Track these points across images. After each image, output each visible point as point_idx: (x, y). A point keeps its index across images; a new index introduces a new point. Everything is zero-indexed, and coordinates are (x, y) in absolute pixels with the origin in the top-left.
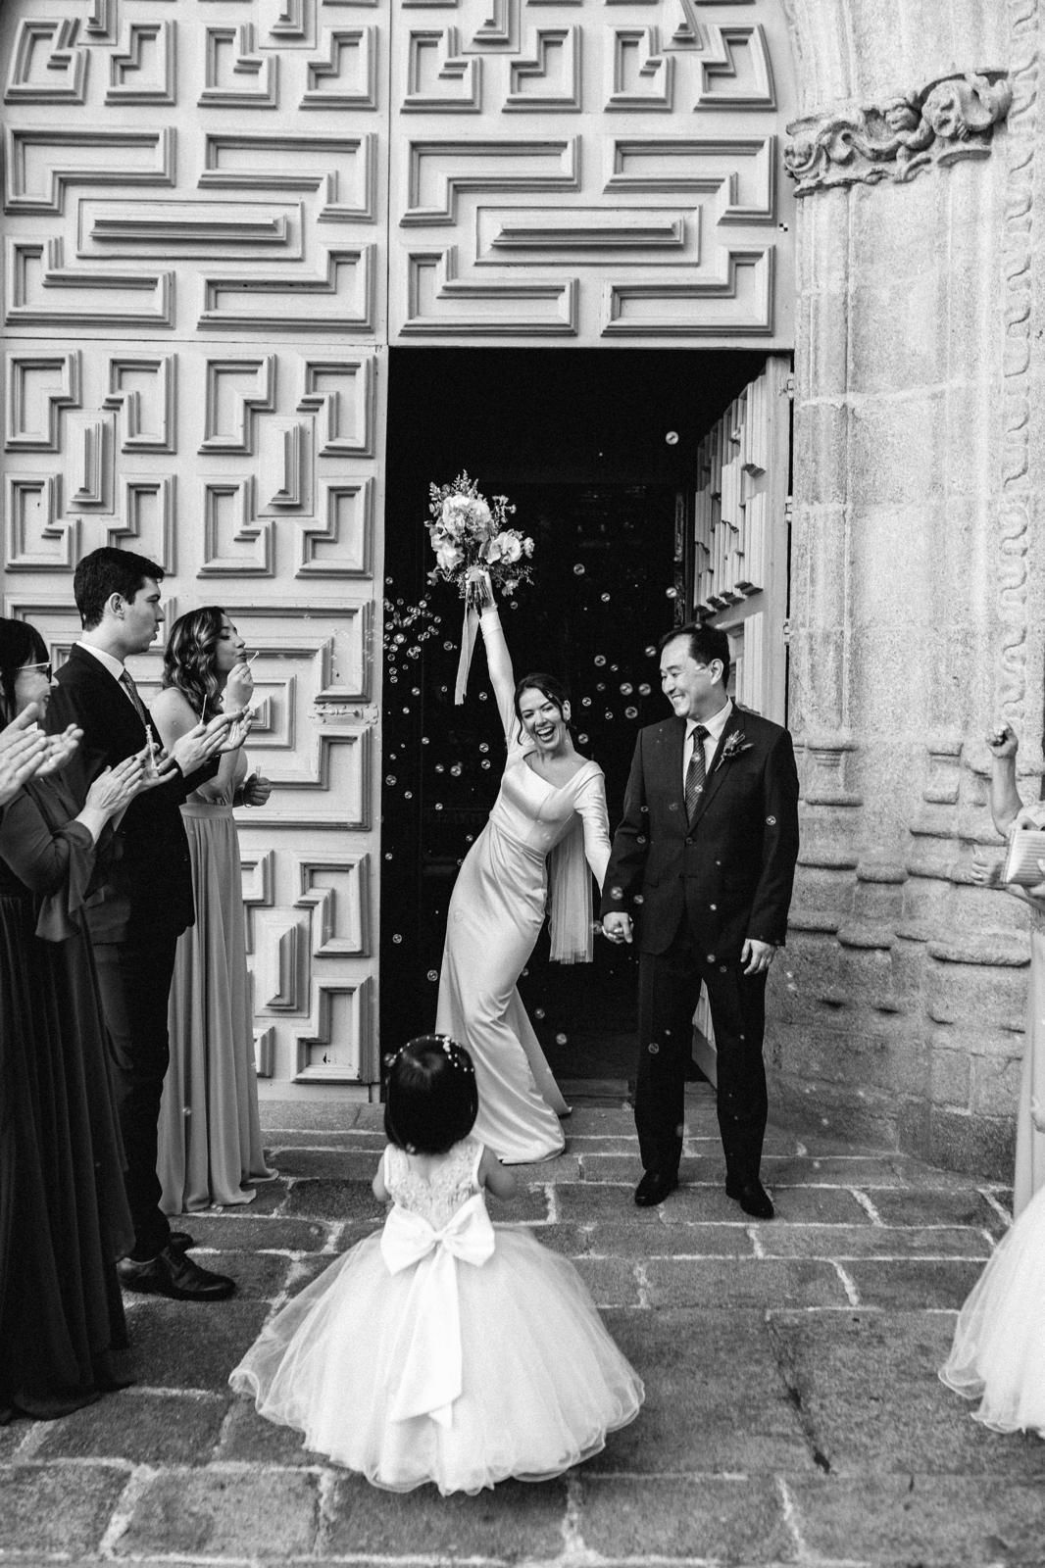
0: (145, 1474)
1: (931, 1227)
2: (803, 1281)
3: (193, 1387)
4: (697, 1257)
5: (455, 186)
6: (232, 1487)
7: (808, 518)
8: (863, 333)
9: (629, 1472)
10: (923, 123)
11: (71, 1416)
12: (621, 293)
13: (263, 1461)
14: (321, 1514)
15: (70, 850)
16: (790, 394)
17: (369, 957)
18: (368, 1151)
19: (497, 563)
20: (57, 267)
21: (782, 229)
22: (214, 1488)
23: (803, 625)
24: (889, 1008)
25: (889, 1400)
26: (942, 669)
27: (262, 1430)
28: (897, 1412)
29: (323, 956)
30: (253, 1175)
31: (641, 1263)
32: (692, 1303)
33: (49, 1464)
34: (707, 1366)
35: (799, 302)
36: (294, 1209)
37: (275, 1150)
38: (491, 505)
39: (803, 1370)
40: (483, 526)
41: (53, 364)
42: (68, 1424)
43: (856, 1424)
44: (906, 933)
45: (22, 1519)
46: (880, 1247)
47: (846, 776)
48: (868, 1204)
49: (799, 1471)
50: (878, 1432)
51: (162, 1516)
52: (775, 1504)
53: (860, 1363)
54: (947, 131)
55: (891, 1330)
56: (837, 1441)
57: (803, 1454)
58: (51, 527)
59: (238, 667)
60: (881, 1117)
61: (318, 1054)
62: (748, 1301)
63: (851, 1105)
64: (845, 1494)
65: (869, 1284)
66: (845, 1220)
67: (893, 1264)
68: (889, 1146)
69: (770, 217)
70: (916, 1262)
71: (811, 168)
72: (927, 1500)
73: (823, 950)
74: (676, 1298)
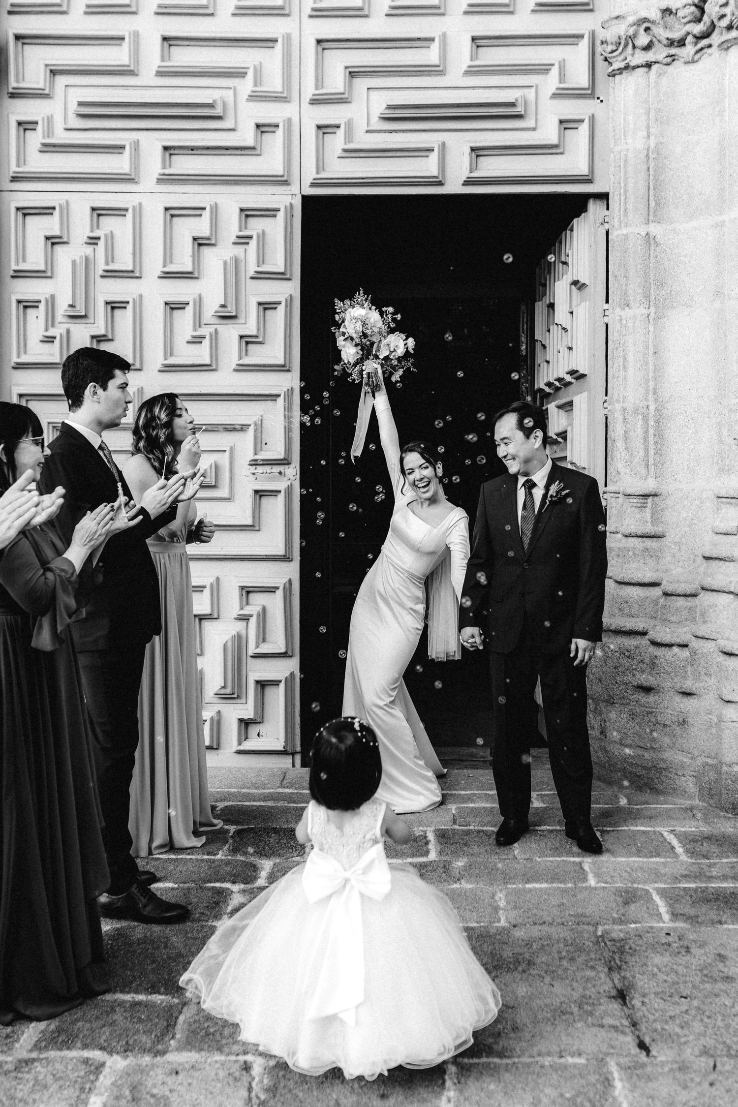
0: (116, 1063)
1: (725, 860)
2: (626, 903)
3: (155, 993)
4: (544, 885)
5: (350, 73)
6: (185, 1073)
7: (621, 320)
8: (661, 178)
9: (493, 1057)
10: (706, 18)
11: (61, 1017)
12: (477, 152)
13: (209, 1051)
14: (253, 1094)
15: (56, 580)
16: (607, 226)
17: (291, 656)
18: (291, 805)
19: (387, 358)
20: (48, 137)
21: (599, 101)
22: (171, 1074)
23: (618, 401)
24: (688, 691)
25: (695, 998)
26: (725, 432)
27: (208, 1027)
28: (702, 1006)
29: (256, 656)
30: (202, 824)
31: (501, 890)
32: (541, 922)
33: (42, 1056)
34: (553, 972)
35: (612, 156)
36: (234, 850)
37: (221, 805)
38: (381, 314)
39: (628, 975)
40: (376, 330)
41: (47, 211)
42: (57, 1024)
43: (671, 1017)
44: (700, 634)
45: (20, 1101)
46: (685, 876)
47: (653, 515)
48: (675, 842)
49: (626, 1056)
50: (687, 1023)
51: (129, 1098)
52: (608, 1082)
53: (672, 968)
54: (725, 23)
55: (695, 941)
56: (656, 1031)
57: (629, 1041)
58: (47, 334)
59: (189, 438)
60: (684, 775)
61: (253, 730)
62: (584, 919)
63: (661, 766)
64: (661, 1074)
65: (677, 906)
66: (658, 855)
67: (695, 890)
68: (691, 797)
69: (589, 92)
70: (713, 888)
71: (621, 53)
72: (727, 1079)
73: (637, 647)
74: (529, 918)
